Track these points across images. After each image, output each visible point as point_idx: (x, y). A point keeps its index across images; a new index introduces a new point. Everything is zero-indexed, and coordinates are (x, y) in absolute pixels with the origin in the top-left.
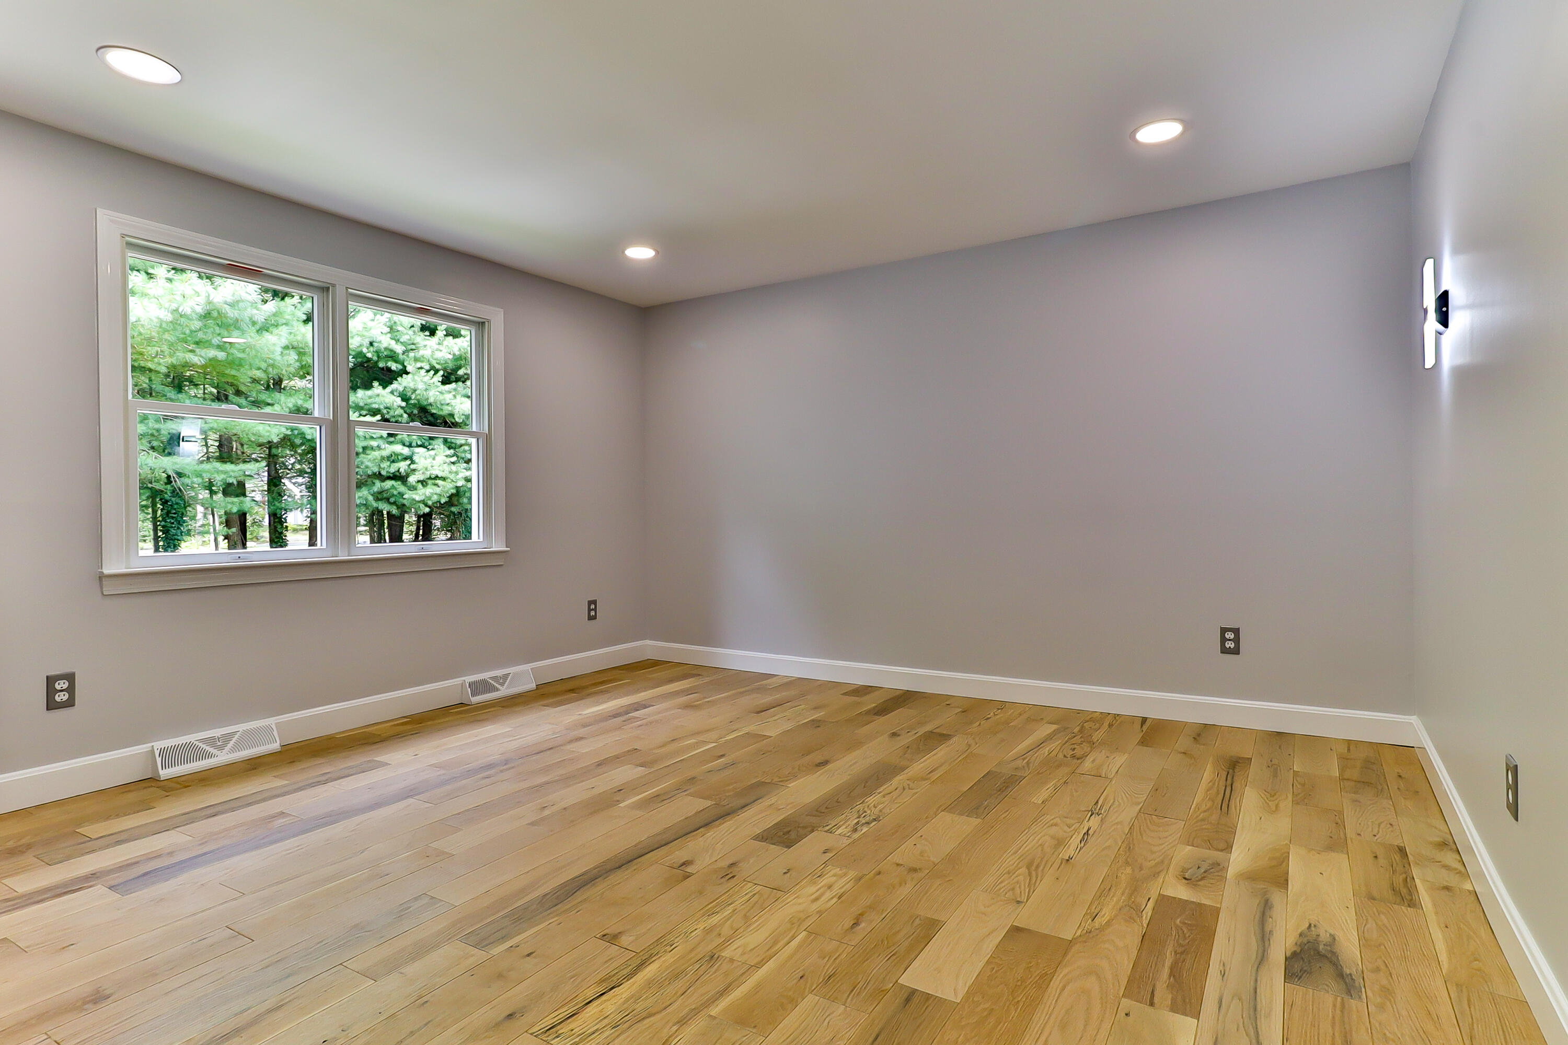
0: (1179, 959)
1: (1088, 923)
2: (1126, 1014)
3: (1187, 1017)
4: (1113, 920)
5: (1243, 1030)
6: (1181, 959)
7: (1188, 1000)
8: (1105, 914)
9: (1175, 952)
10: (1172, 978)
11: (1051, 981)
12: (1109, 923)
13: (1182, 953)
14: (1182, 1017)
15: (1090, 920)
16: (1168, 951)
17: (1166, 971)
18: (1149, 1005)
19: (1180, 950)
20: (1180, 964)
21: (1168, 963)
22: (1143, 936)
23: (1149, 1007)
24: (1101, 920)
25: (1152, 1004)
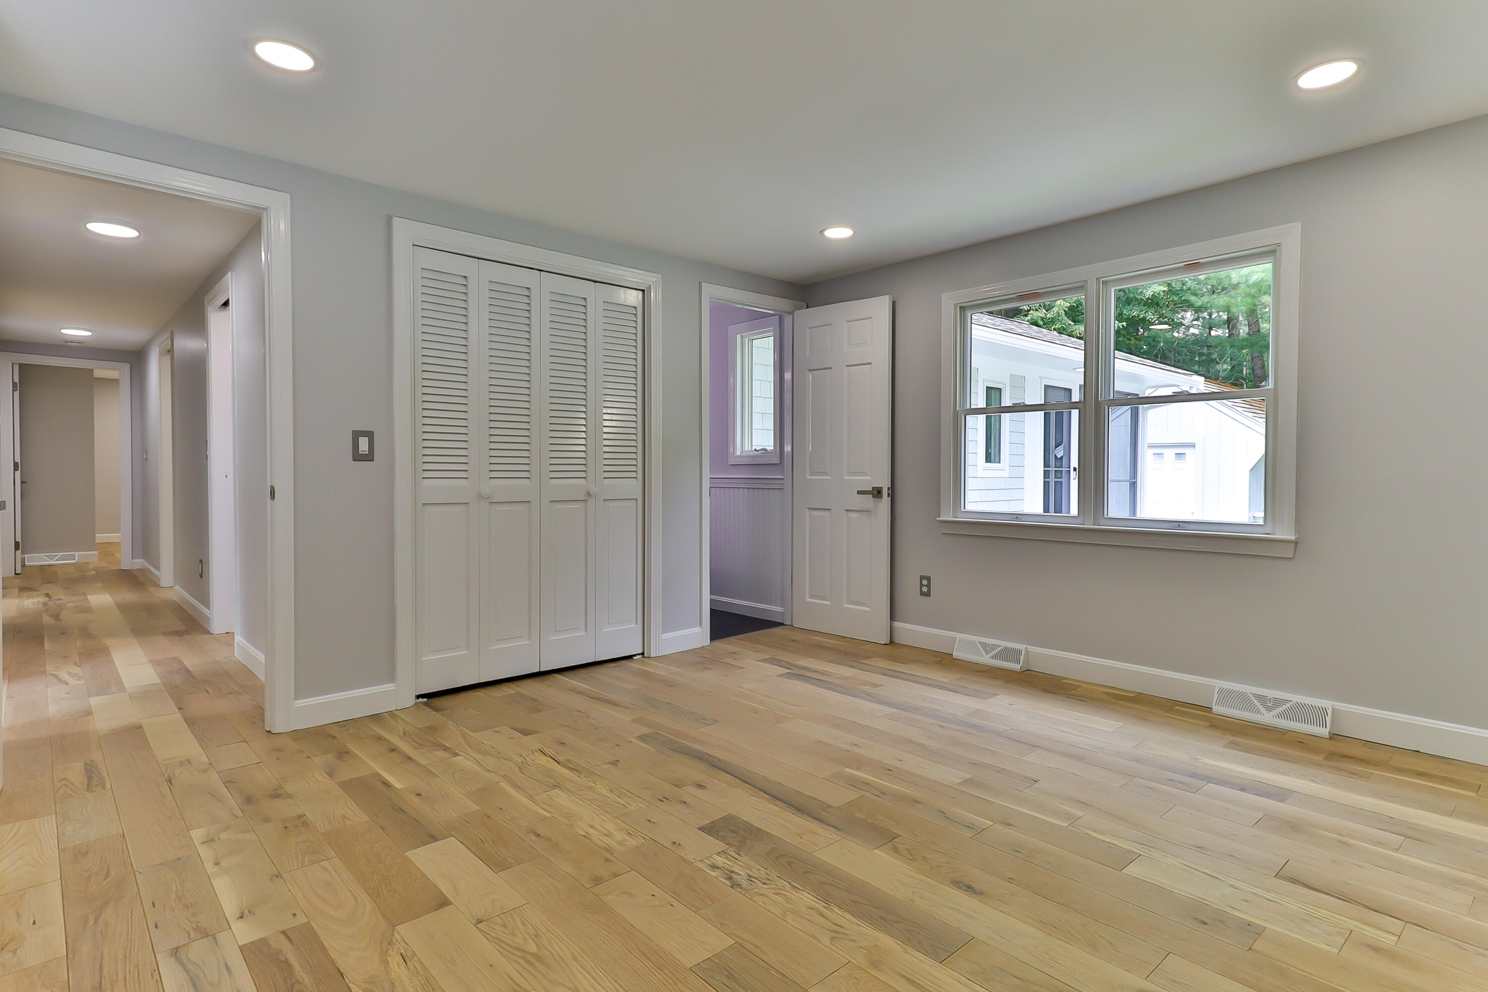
0: (290, 979)
1: (401, 949)
2: (295, 915)
3: (249, 942)
4: (386, 968)
5: (198, 963)
6: (288, 980)
7: (257, 953)
8: (399, 968)
9: (299, 982)
10: (283, 959)
11: (370, 896)
12: (386, 963)
13: (292, 986)
14: (253, 940)
15: (403, 951)
16: (307, 979)
17: (293, 960)
18: (284, 931)
19: (297, 986)
20: (286, 975)
21: (297, 968)
22: (342, 974)
23: (284, 929)
24: (394, 961)
25: (283, 932)
